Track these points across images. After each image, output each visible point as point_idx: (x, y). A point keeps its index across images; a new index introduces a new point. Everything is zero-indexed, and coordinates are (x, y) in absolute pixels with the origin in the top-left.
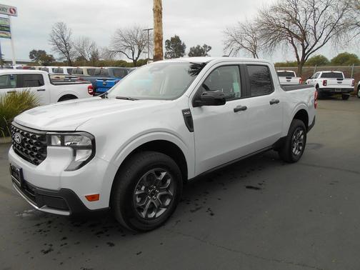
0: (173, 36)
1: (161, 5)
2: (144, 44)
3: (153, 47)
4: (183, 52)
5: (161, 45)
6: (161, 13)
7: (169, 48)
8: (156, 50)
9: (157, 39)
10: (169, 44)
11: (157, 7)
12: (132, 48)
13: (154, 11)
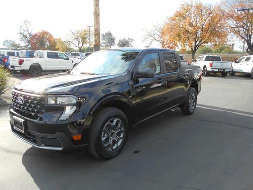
0: (107, 32)
1: (99, 10)
2: (86, 36)
3: (93, 39)
4: (114, 42)
5: (99, 38)
6: (99, 15)
7: (104, 39)
8: (95, 40)
9: (96, 33)
10: (104, 37)
11: (96, 11)
12: (78, 39)
13: (94, 13)
